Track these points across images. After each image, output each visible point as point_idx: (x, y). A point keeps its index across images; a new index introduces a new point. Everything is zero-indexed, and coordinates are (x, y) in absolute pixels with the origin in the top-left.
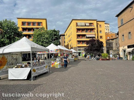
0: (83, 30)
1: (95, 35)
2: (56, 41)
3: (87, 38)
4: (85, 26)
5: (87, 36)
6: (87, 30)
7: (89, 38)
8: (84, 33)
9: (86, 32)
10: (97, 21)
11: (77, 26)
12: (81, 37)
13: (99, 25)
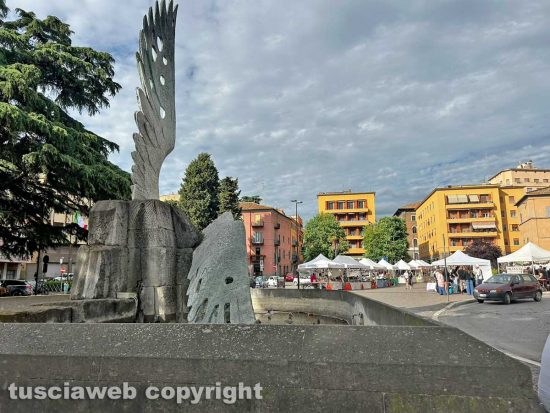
0: (463, 212)
1: (496, 223)
2: (400, 241)
3: (474, 230)
4: (469, 202)
5: (475, 227)
6: (474, 211)
7: (479, 230)
8: (466, 220)
9: (472, 216)
10: (500, 189)
11: (447, 203)
12: (459, 227)
13: (507, 198)
